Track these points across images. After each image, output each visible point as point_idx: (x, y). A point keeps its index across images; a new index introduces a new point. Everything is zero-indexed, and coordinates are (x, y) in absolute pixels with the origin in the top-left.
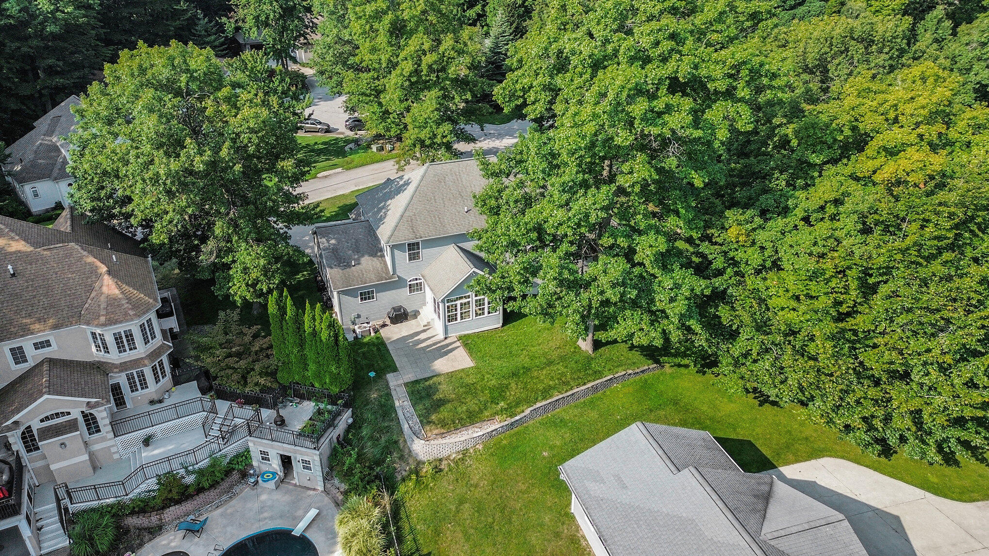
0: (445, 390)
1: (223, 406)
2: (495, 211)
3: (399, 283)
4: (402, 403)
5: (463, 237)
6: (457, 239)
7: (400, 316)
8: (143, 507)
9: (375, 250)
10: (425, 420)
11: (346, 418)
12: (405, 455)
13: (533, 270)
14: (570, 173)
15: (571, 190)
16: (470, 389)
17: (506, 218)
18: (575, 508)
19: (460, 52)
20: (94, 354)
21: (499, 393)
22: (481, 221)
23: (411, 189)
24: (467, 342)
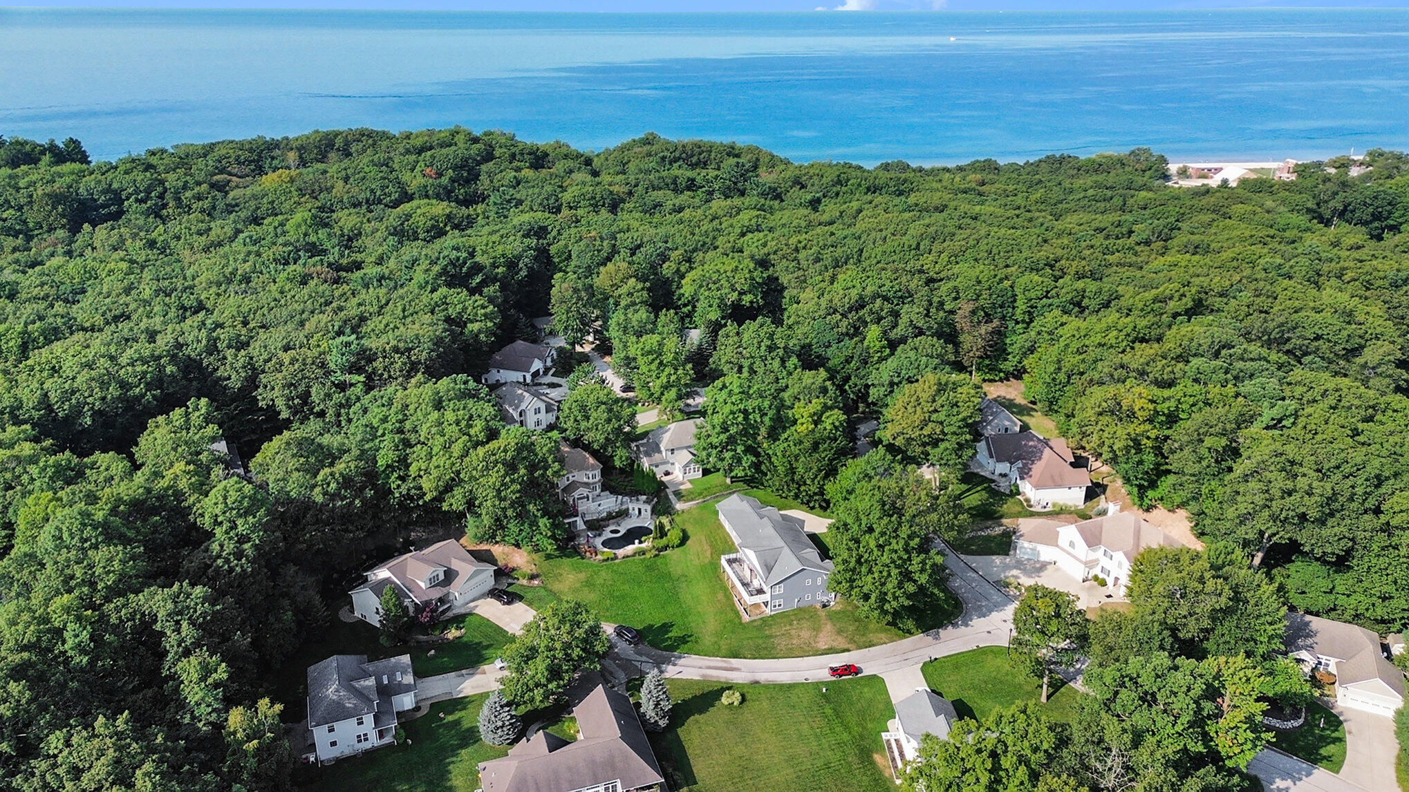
0: (684, 493)
1: (620, 497)
2: (699, 439)
3: (668, 462)
4: (672, 497)
5: (690, 447)
6: (687, 447)
7: (667, 473)
8: (603, 519)
9: (660, 452)
10: (679, 500)
11: (655, 500)
12: (673, 509)
13: (709, 455)
14: (718, 429)
15: (718, 434)
16: (692, 493)
17: (702, 440)
18: (722, 517)
19: (686, 374)
20: (585, 480)
21: (700, 494)
22: (695, 442)
23: (671, 431)
24: (690, 481)
